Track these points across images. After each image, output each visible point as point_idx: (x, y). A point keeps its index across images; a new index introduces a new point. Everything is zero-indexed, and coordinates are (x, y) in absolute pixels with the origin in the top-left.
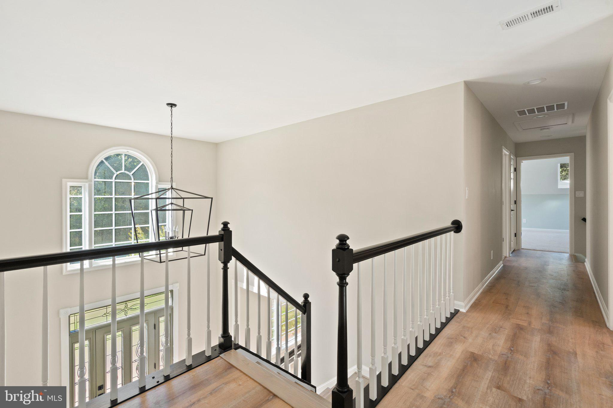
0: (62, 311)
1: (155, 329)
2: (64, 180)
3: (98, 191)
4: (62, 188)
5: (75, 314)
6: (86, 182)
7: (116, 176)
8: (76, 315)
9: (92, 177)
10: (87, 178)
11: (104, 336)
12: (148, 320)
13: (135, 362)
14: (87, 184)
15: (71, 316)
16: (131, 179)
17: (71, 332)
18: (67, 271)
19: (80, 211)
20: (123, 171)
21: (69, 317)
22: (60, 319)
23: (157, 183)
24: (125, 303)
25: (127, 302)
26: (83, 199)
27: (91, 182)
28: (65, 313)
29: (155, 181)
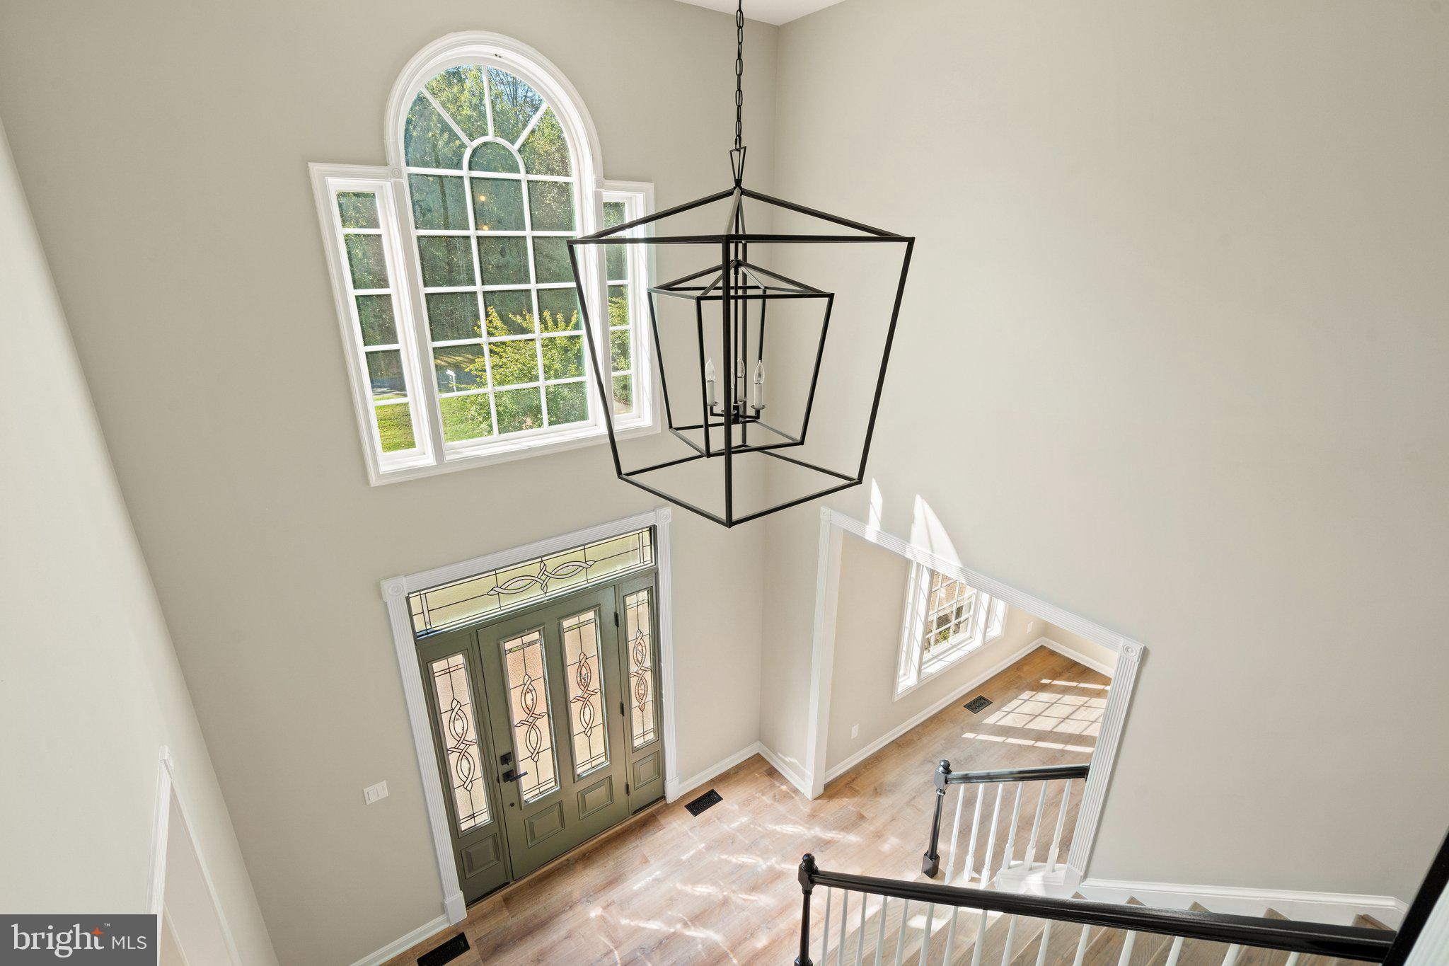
0: (388, 587)
1: (618, 626)
2: (315, 168)
3: (423, 215)
4: (314, 201)
5: (420, 591)
6: (385, 177)
7: (472, 156)
8: (422, 593)
9: (399, 160)
10: (385, 163)
11: (499, 646)
12: (600, 604)
13: (575, 700)
14: (388, 185)
15: (410, 596)
16: (516, 170)
17: (418, 634)
18: (379, 476)
19: (383, 282)
20: (490, 138)
21: (408, 599)
22: (386, 604)
23: (599, 184)
24: (540, 560)
25: (543, 559)
26: (385, 241)
27: (401, 177)
28: (396, 589)
29: (594, 177)
